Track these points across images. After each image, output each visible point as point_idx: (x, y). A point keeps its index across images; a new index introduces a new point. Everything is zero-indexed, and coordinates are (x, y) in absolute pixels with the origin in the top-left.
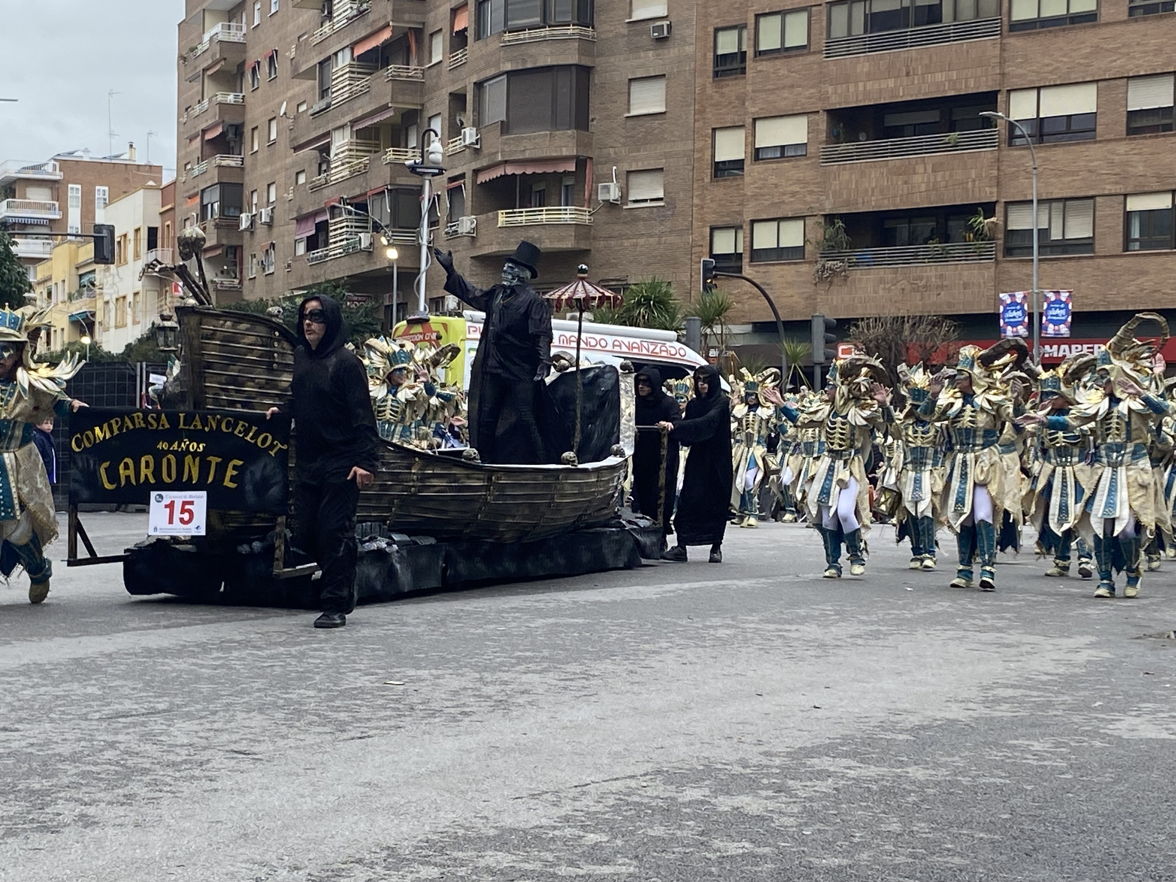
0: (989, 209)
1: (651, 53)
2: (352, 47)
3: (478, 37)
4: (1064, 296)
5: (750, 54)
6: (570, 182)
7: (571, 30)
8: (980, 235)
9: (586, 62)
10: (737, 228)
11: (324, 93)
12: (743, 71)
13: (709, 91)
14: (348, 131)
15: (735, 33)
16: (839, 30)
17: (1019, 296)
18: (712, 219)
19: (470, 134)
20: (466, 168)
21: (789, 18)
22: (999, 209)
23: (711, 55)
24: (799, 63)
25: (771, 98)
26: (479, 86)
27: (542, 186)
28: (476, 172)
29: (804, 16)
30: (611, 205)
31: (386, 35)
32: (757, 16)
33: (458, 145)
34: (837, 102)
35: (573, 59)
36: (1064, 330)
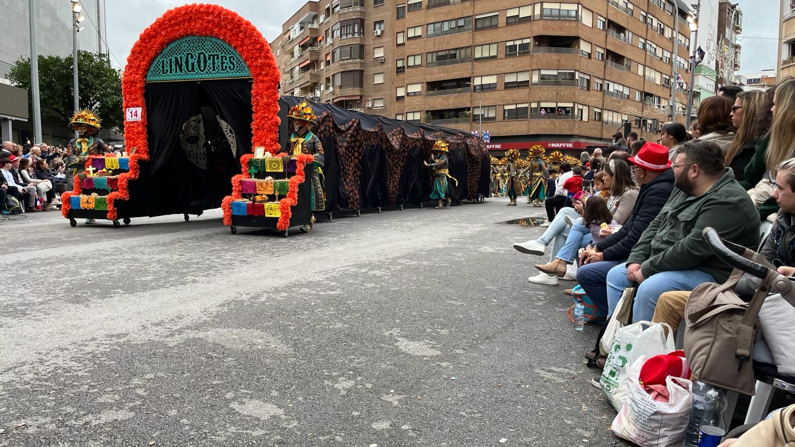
0: (469, 109)
1: (379, 67)
2: (299, 65)
3: (333, 62)
4: (488, 132)
5: (406, 67)
6: (358, 102)
7: (358, 60)
8: (466, 116)
9: (362, 69)
10: (403, 114)
11: (292, 78)
12: (404, 71)
13: (395, 77)
14: (299, 88)
15: (402, 61)
16: (429, 60)
17: (476, 132)
18: (396, 112)
19: (331, 89)
20: (331, 98)
21: (416, 57)
22: (471, 109)
23: (395, 67)
24: (419, 69)
25: (412, 79)
26: (333, 75)
27: (351, 103)
28: (333, 99)
29: (420, 57)
30: (369, 108)
31: (308, 62)
32: (408, 56)
33: (328, 92)
34: (429, 80)
35: (359, 68)
36: (488, 141)
